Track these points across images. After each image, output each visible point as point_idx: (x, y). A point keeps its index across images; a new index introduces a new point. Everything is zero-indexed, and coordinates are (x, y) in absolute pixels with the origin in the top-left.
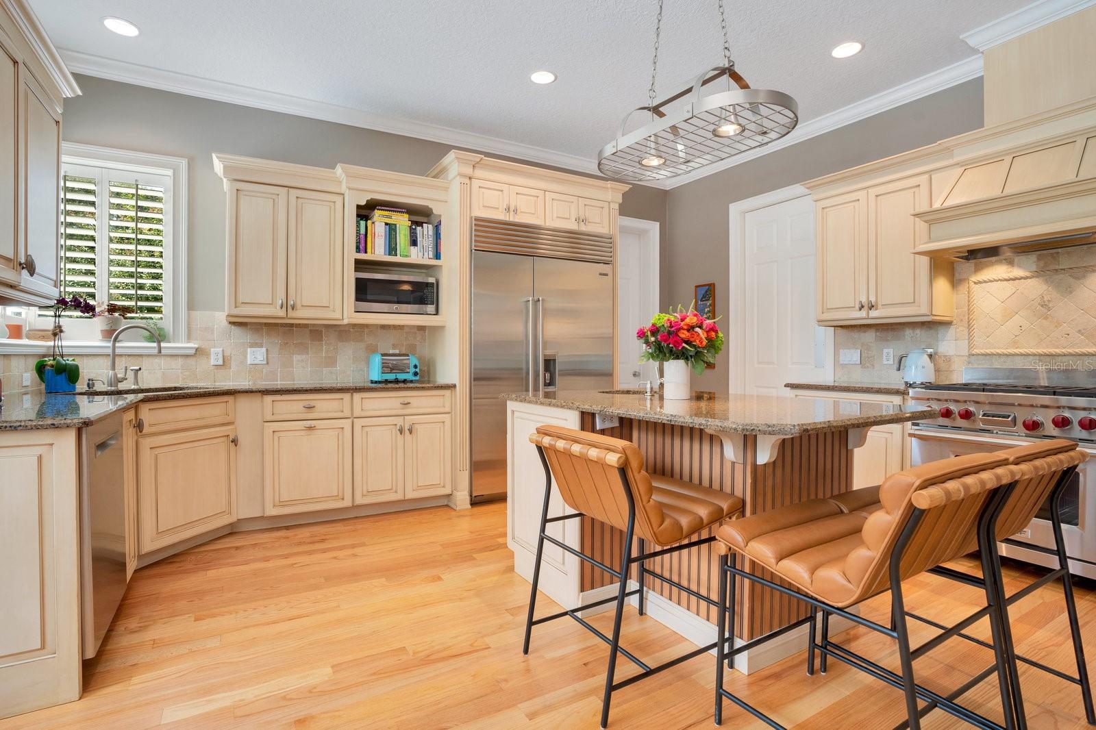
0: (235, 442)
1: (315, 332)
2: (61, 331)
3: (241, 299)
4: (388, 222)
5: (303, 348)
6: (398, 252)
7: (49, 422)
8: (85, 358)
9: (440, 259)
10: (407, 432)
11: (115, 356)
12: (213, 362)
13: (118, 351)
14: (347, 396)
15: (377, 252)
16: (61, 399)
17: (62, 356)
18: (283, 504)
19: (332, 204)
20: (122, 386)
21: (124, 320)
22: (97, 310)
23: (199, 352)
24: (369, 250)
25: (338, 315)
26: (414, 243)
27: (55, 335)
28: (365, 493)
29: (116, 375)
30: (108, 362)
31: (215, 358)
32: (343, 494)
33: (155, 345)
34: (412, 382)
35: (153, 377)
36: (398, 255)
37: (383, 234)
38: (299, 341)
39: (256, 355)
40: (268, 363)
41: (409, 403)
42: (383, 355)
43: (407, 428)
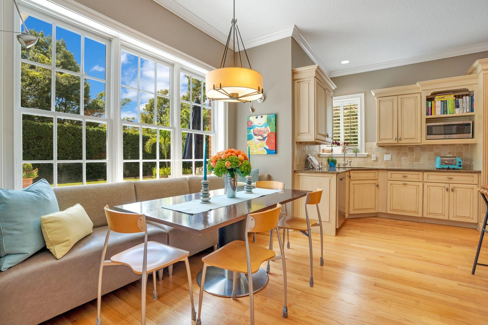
0: (377, 186)
1: (411, 148)
2: (333, 151)
3: (381, 138)
4: (443, 100)
5: (405, 154)
6: (448, 112)
7: (332, 172)
8: (338, 158)
9: (473, 112)
10: (451, 191)
11: (345, 157)
12: (373, 159)
13: (346, 156)
14: (421, 174)
15: (437, 114)
16: (332, 168)
17: (333, 157)
18: (393, 210)
19: (416, 98)
20: (346, 166)
21: (347, 147)
22: (341, 144)
23: (368, 156)
24: (433, 113)
25: (419, 141)
26: (457, 106)
27: (331, 151)
28: (428, 213)
29: (345, 163)
30: (343, 159)
31: (373, 158)
32: (418, 212)
33: (355, 154)
34: (458, 169)
35: (355, 163)
36: (448, 114)
37: (440, 106)
38: (404, 152)
39: (387, 157)
40: (392, 160)
41: (452, 178)
42: (441, 157)
43: (451, 189)
